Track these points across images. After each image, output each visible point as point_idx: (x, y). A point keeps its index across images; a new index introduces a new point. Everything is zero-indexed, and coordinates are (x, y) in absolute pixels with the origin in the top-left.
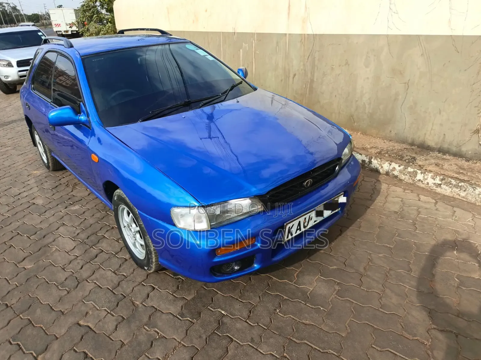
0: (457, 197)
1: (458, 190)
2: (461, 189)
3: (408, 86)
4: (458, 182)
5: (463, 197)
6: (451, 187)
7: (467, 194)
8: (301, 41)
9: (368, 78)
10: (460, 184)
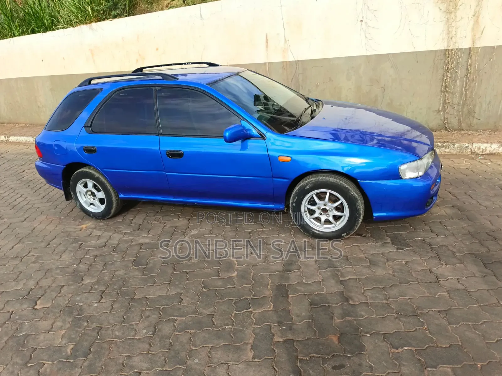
0: (445, 153)
1: (444, 149)
2: (445, 148)
3: (384, 90)
4: (442, 143)
5: (448, 152)
6: (439, 148)
7: (450, 150)
8: (282, 68)
9: (350, 88)
10: (444, 145)
